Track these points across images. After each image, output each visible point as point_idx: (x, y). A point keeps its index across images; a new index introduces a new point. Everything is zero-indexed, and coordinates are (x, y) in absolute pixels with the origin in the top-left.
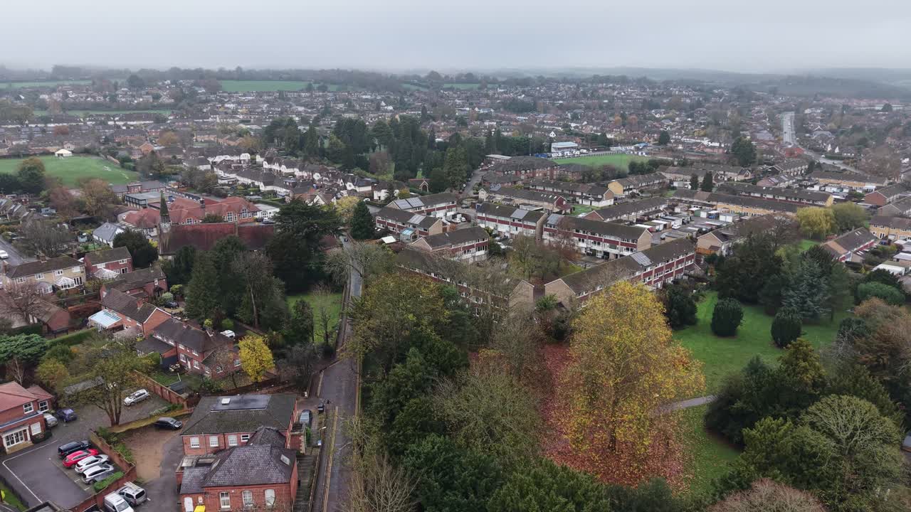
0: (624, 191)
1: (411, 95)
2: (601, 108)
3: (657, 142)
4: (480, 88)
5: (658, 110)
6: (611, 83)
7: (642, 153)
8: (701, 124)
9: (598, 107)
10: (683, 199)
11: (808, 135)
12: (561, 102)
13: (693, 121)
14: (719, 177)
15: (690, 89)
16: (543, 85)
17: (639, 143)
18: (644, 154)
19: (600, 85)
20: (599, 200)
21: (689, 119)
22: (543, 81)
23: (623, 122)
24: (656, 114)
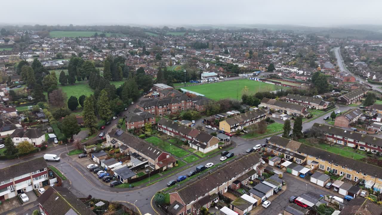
0: (231, 128)
1: (149, 38)
2: (242, 46)
3: (267, 70)
4: (185, 35)
5: (271, 47)
6: (250, 32)
7: (257, 79)
8: (292, 56)
9: (240, 45)
10: (277, 146)
11: (352, 63)
12: (223, 42)
13: (288, 54)
14: (306, 110)
15: (287, 35)
16: (216, 33)
17: (256, 71)
18: (258, 79)
19: (244, 33)
20: (204, 147)
21: (287, 53)
22: (217, 31)
23: (250, 56)
24: (269, 50)
